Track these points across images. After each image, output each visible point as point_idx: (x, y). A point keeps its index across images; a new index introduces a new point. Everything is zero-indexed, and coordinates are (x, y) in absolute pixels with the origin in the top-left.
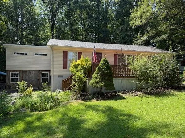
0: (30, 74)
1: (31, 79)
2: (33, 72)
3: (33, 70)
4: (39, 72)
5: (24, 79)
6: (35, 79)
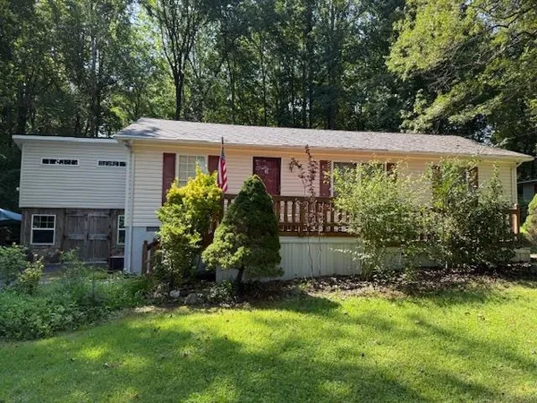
0: (87, 219)
1: (88, 236)
2: (95, 214)
3: (95, 210)
4: (110, 215)
5: (69, 235)
6: (101, 237)
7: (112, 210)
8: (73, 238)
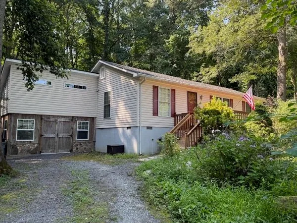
0: (57, 123)
3: (62, 116)
4: (72, 120)
5: (45, 134)
6: (66, 135)
7: (73, 117)
8: (47, 136)
